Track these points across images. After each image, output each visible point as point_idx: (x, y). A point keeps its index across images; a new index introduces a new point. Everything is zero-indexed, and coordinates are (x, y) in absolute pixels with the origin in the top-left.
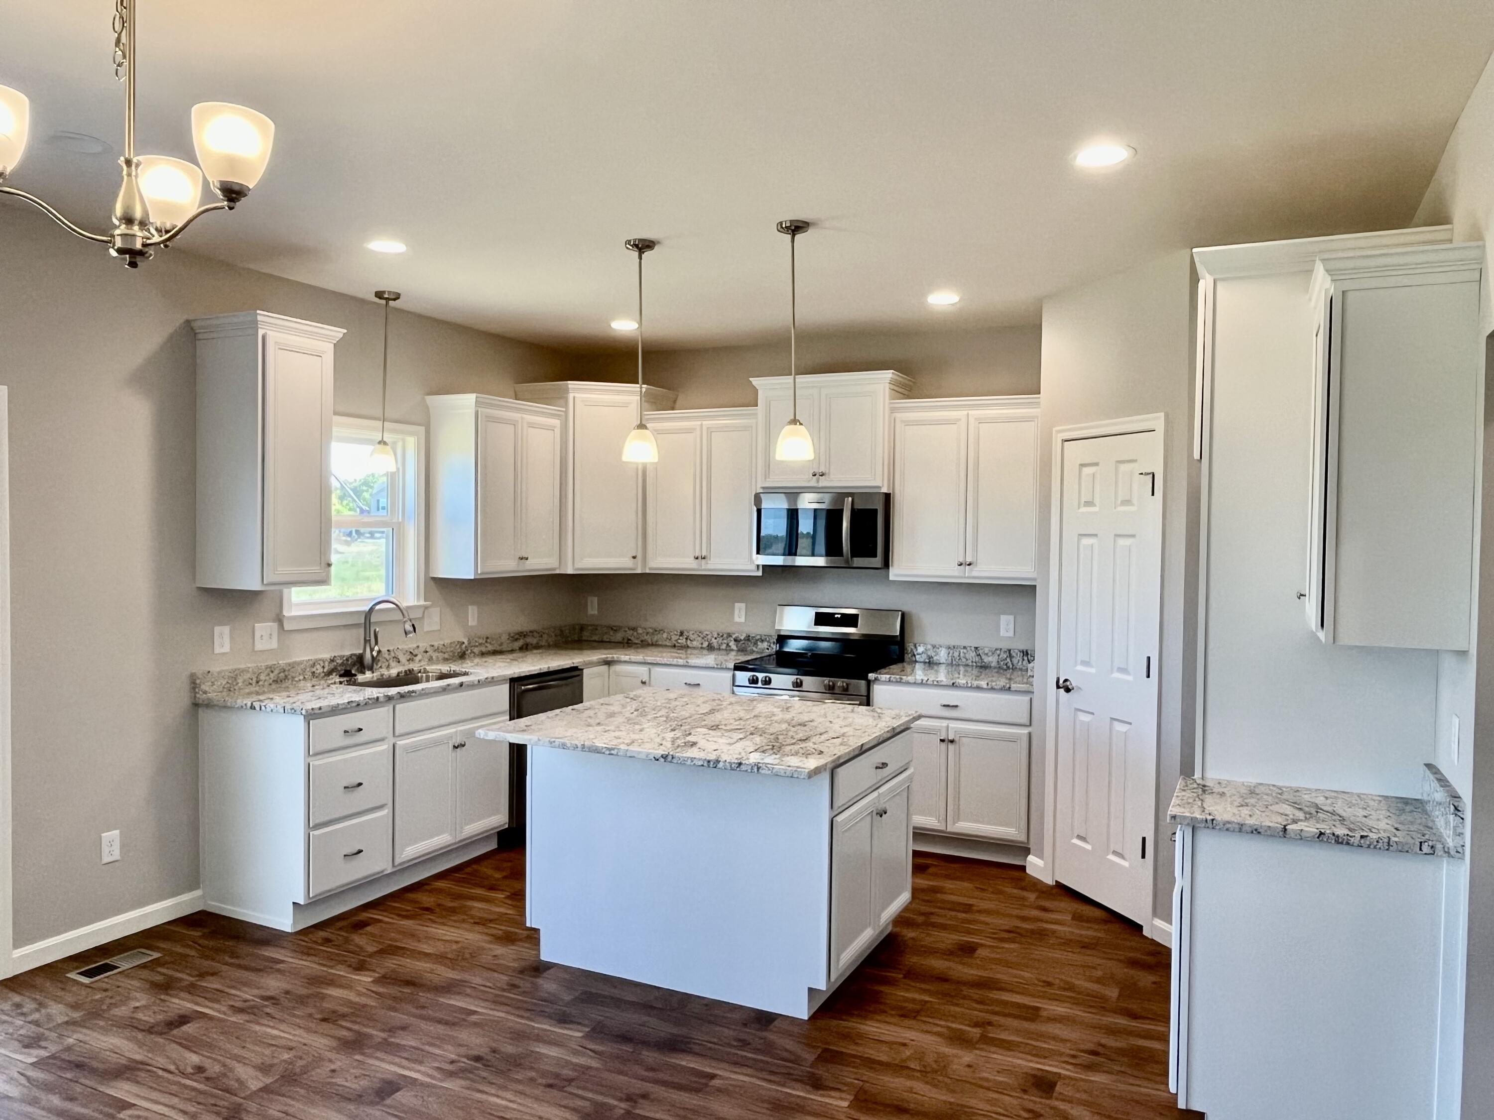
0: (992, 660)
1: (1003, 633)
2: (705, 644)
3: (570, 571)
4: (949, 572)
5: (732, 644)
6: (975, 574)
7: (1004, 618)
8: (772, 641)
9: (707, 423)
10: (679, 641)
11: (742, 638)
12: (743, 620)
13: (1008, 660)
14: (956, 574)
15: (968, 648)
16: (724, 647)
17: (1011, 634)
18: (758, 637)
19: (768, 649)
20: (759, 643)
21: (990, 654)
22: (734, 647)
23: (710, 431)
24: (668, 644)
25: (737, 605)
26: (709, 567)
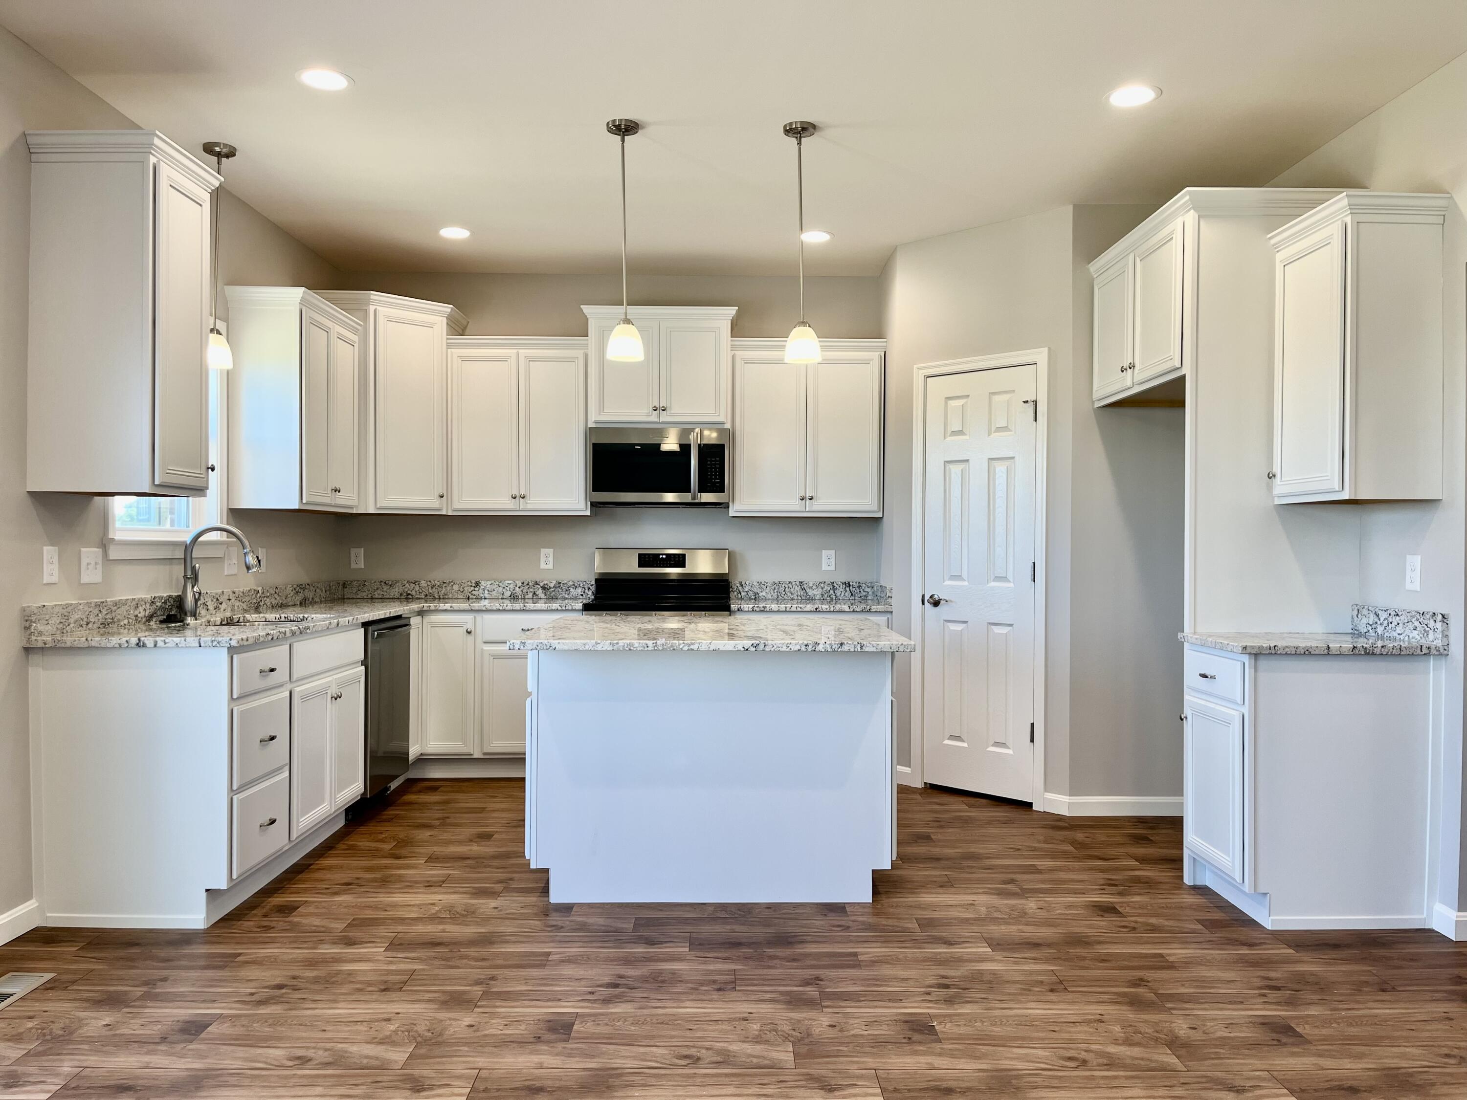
0: (816, 593)
1: (825, 567)
2: (508, 594)
3: (372, 510)
4: (791, 506)
5: (540, 592)
6: (815, 508)
7: (825, 553)
8: (586, 587)
9: (523, 352)
10: (473, 592)
11: (552, 585)
12: (550, 566)
13: (832, 592)
14: (797, 508)
15: (794, 583)
16: (530, 595)
17: (832, 568)
18: (571, 583)
19: (582, 595)
20: (572, 590)
21: (814, 587)
22: (543, 596)
23: (530, 359)
24: (460, 597)
25: (544, 551)
26: (529, 507)
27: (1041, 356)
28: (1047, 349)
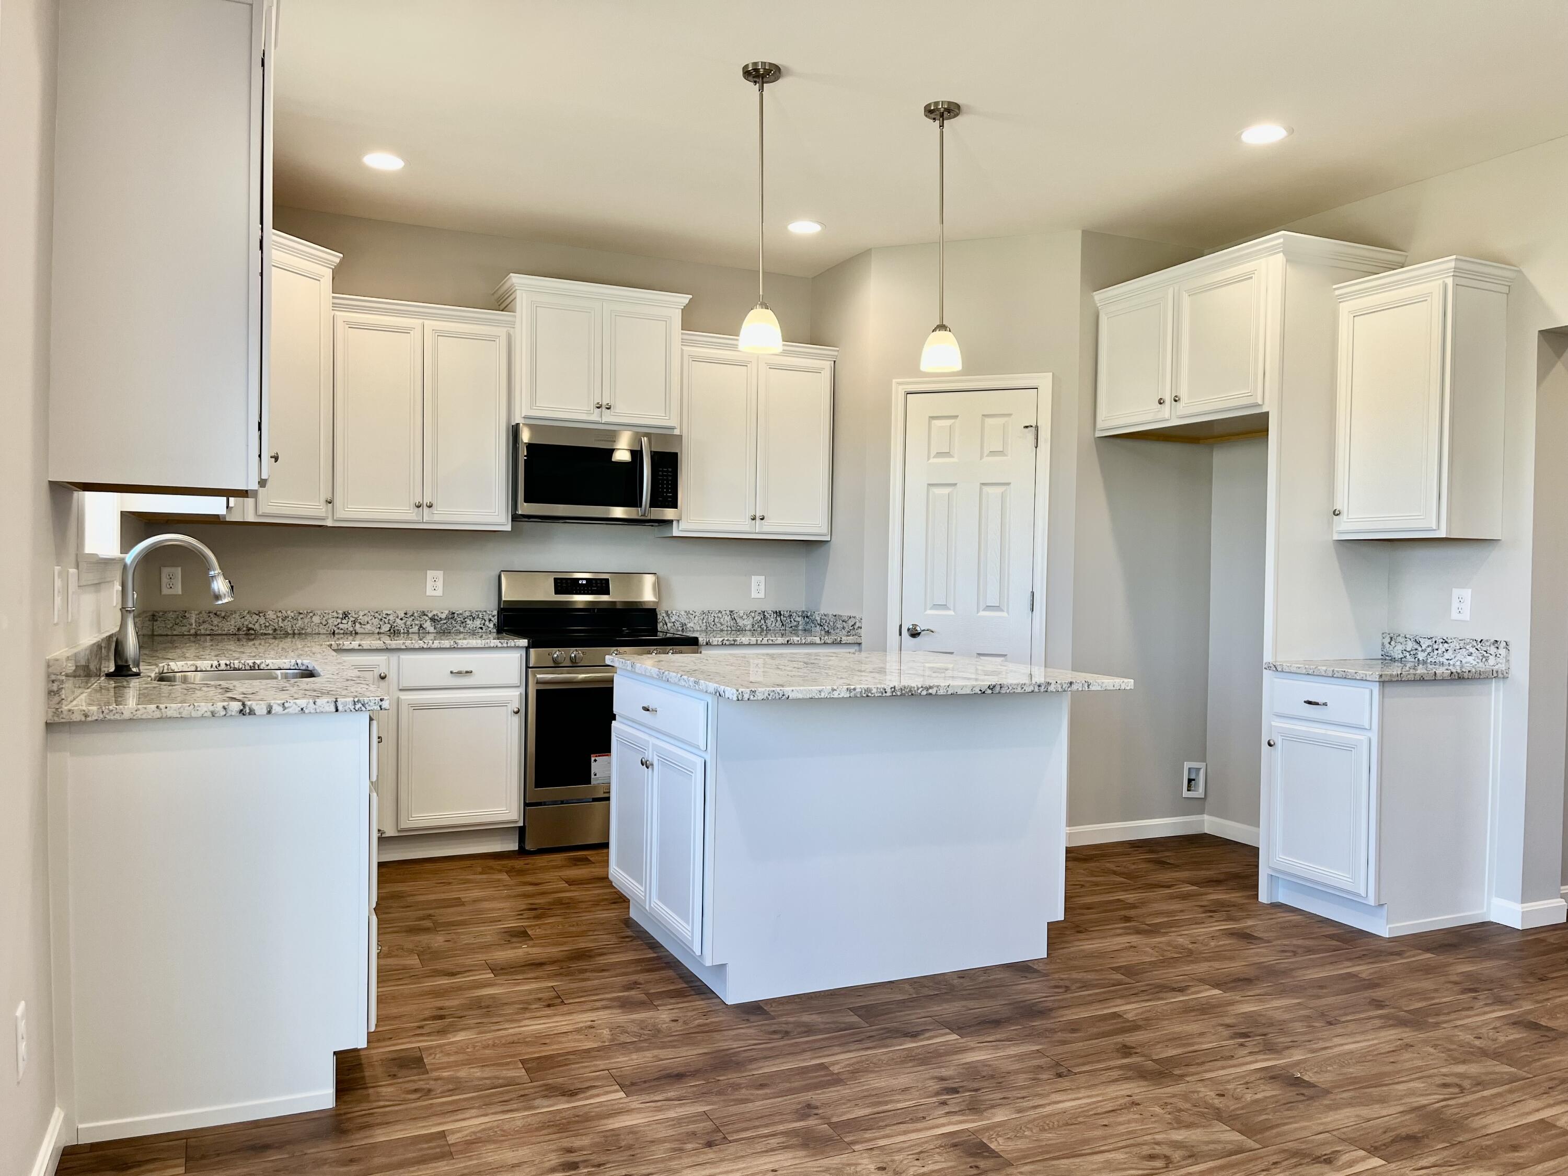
0: (748, 623)
1: (754, 595)
2: (386, 628)
3: (251, 518)
4: (739, 526)
5: (428, 625)
6: (765, 529)
7: (754, 579)
8: (486, 618)
9: (430, 324)
10: (341, 626)
11: (443, 616)
12: (439, 592)
13: (763, 622)
14: (747, 529)
15: (724, 612)
16: (416, 629)
17: (762, 595)
18: (467, 614)
19: (481, 628)
20: (468, 622)
21: (745, 617)
22: (431, 629)
23: (440, 334)
24: (322, 631)
25: (430, 574)
26: (436, 518)
27: (1045, 381)
28: (1051, 373)
